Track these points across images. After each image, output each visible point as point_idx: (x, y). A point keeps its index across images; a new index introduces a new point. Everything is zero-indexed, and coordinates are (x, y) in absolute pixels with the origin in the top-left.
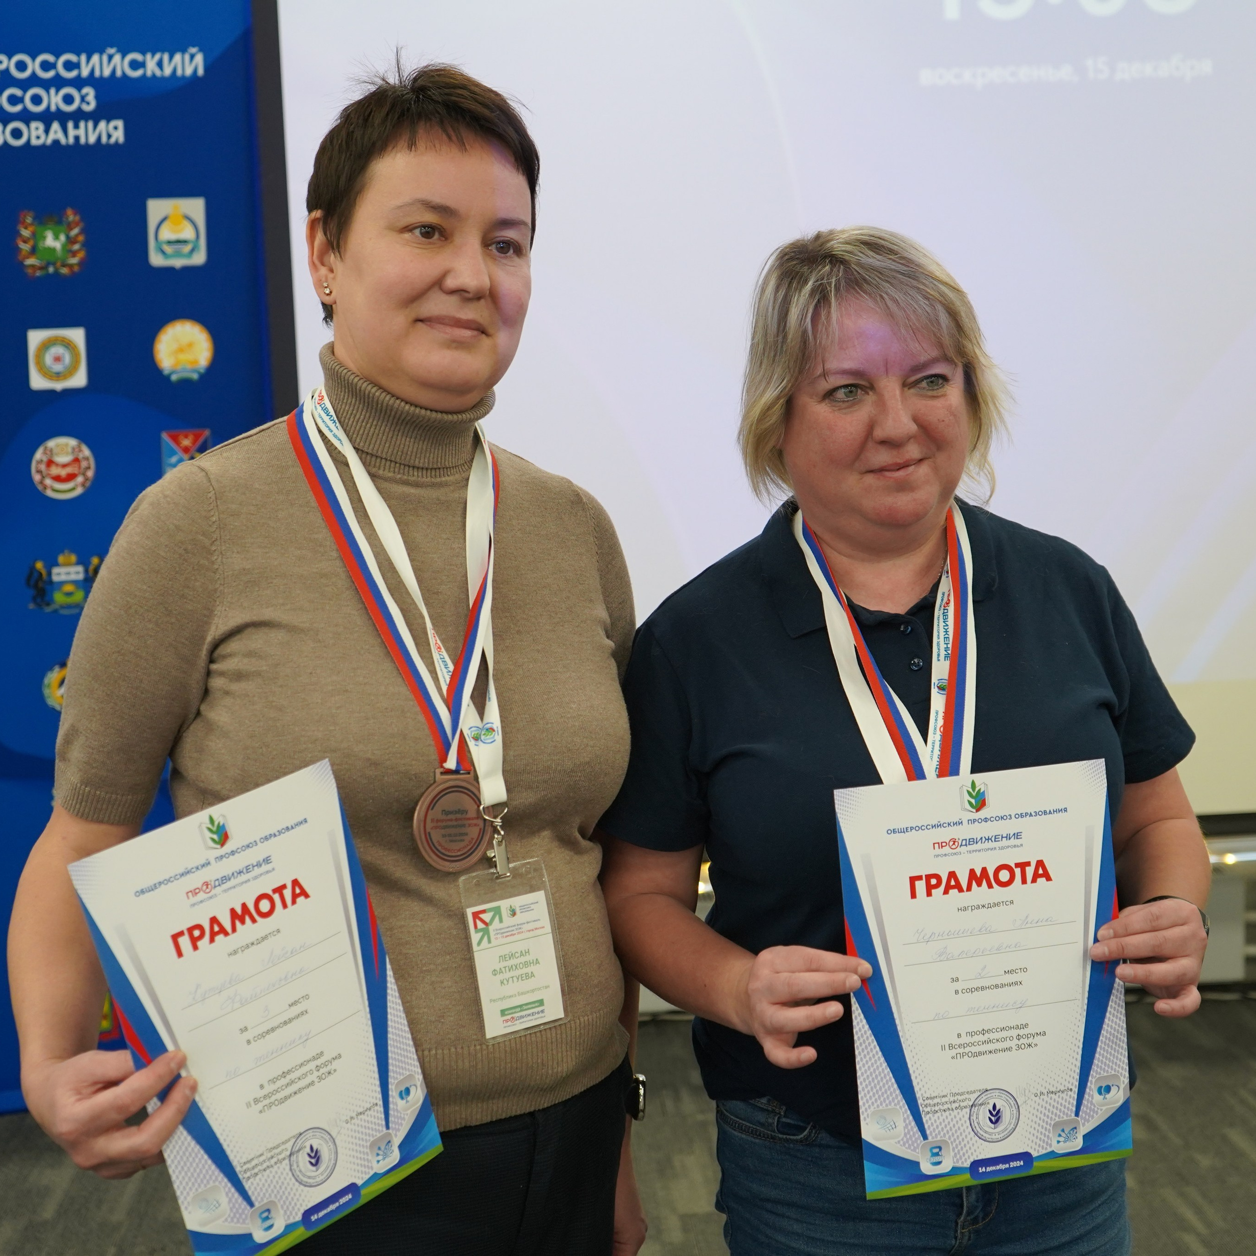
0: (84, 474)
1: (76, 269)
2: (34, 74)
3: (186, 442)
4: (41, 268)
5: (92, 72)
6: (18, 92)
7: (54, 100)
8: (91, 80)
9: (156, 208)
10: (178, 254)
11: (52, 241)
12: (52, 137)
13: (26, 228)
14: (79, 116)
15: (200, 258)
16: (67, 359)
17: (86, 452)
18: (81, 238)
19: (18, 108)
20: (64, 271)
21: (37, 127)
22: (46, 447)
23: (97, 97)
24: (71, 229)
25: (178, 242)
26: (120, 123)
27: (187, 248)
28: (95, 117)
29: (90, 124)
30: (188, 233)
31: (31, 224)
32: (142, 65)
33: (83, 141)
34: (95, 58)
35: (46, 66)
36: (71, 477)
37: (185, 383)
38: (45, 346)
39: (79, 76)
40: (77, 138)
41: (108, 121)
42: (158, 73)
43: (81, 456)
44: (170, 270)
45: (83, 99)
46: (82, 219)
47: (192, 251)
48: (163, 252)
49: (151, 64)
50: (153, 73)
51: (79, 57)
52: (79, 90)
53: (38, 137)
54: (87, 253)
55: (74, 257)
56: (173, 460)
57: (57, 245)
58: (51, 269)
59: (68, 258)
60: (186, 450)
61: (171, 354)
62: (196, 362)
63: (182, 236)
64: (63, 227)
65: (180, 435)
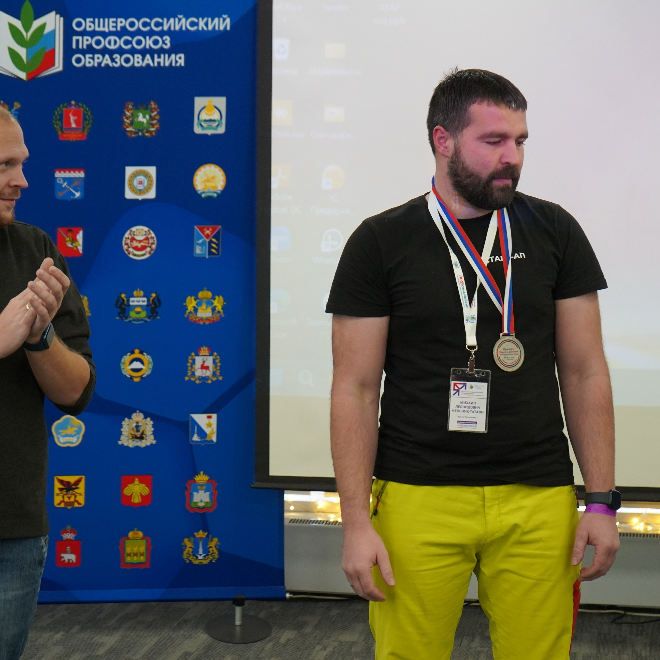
0: (150, 247)
2: (139, 29)
3: (208, 232)
4: (135, 133)
5: (170, 28)
7: (148, 42)
8: (169, 32)
9: (199, 102)
10: (210, 127)
11: (142, 118)
12: (146, 62)
13: (128, 112)
14: (161, 51)
15: (222, 130)
16: (146, 183)
17: (153, 235)
18: (157, 117)
19: (129, 47)
20: (147, 134)
21: (138, 57)
22: (131, 231)
23: (171, 42)
24: (152, 112)
25: (211, 120)
26: (182, 56)
27: (215, 125)
28: (169, 52)
29: (167, 56)
30: (216, 116)
31: (131, 109)
32: (197, 24)
33: (162, 64)
34: (172, 20)
35: (145, 24)
36: (143, 248)
37: (209, 198)
38: (135, 175)
39: (163, 30)
40: (159, 63)
41: (176, 54)
42: (205, 28)
43: (149, 237)
44: (205, 136)
45: (164, 42)
46: (159, 107)
47: (217, 126)
48: (202, 126)
49: (202, 24)
50: (203, 28)
51: (163, 20)
52: (162, 37)
53: (138, 62)
54: (160, 125)
55: (153, 127)
56: (200, 241)
57: (145, 121)
58: (140, 134)
59: (150, 128)
60: (207, 236)
61: (202, 182)
62: (216, 187)
63: (213, 118)
64: (148, 111)
65: (204, 228)
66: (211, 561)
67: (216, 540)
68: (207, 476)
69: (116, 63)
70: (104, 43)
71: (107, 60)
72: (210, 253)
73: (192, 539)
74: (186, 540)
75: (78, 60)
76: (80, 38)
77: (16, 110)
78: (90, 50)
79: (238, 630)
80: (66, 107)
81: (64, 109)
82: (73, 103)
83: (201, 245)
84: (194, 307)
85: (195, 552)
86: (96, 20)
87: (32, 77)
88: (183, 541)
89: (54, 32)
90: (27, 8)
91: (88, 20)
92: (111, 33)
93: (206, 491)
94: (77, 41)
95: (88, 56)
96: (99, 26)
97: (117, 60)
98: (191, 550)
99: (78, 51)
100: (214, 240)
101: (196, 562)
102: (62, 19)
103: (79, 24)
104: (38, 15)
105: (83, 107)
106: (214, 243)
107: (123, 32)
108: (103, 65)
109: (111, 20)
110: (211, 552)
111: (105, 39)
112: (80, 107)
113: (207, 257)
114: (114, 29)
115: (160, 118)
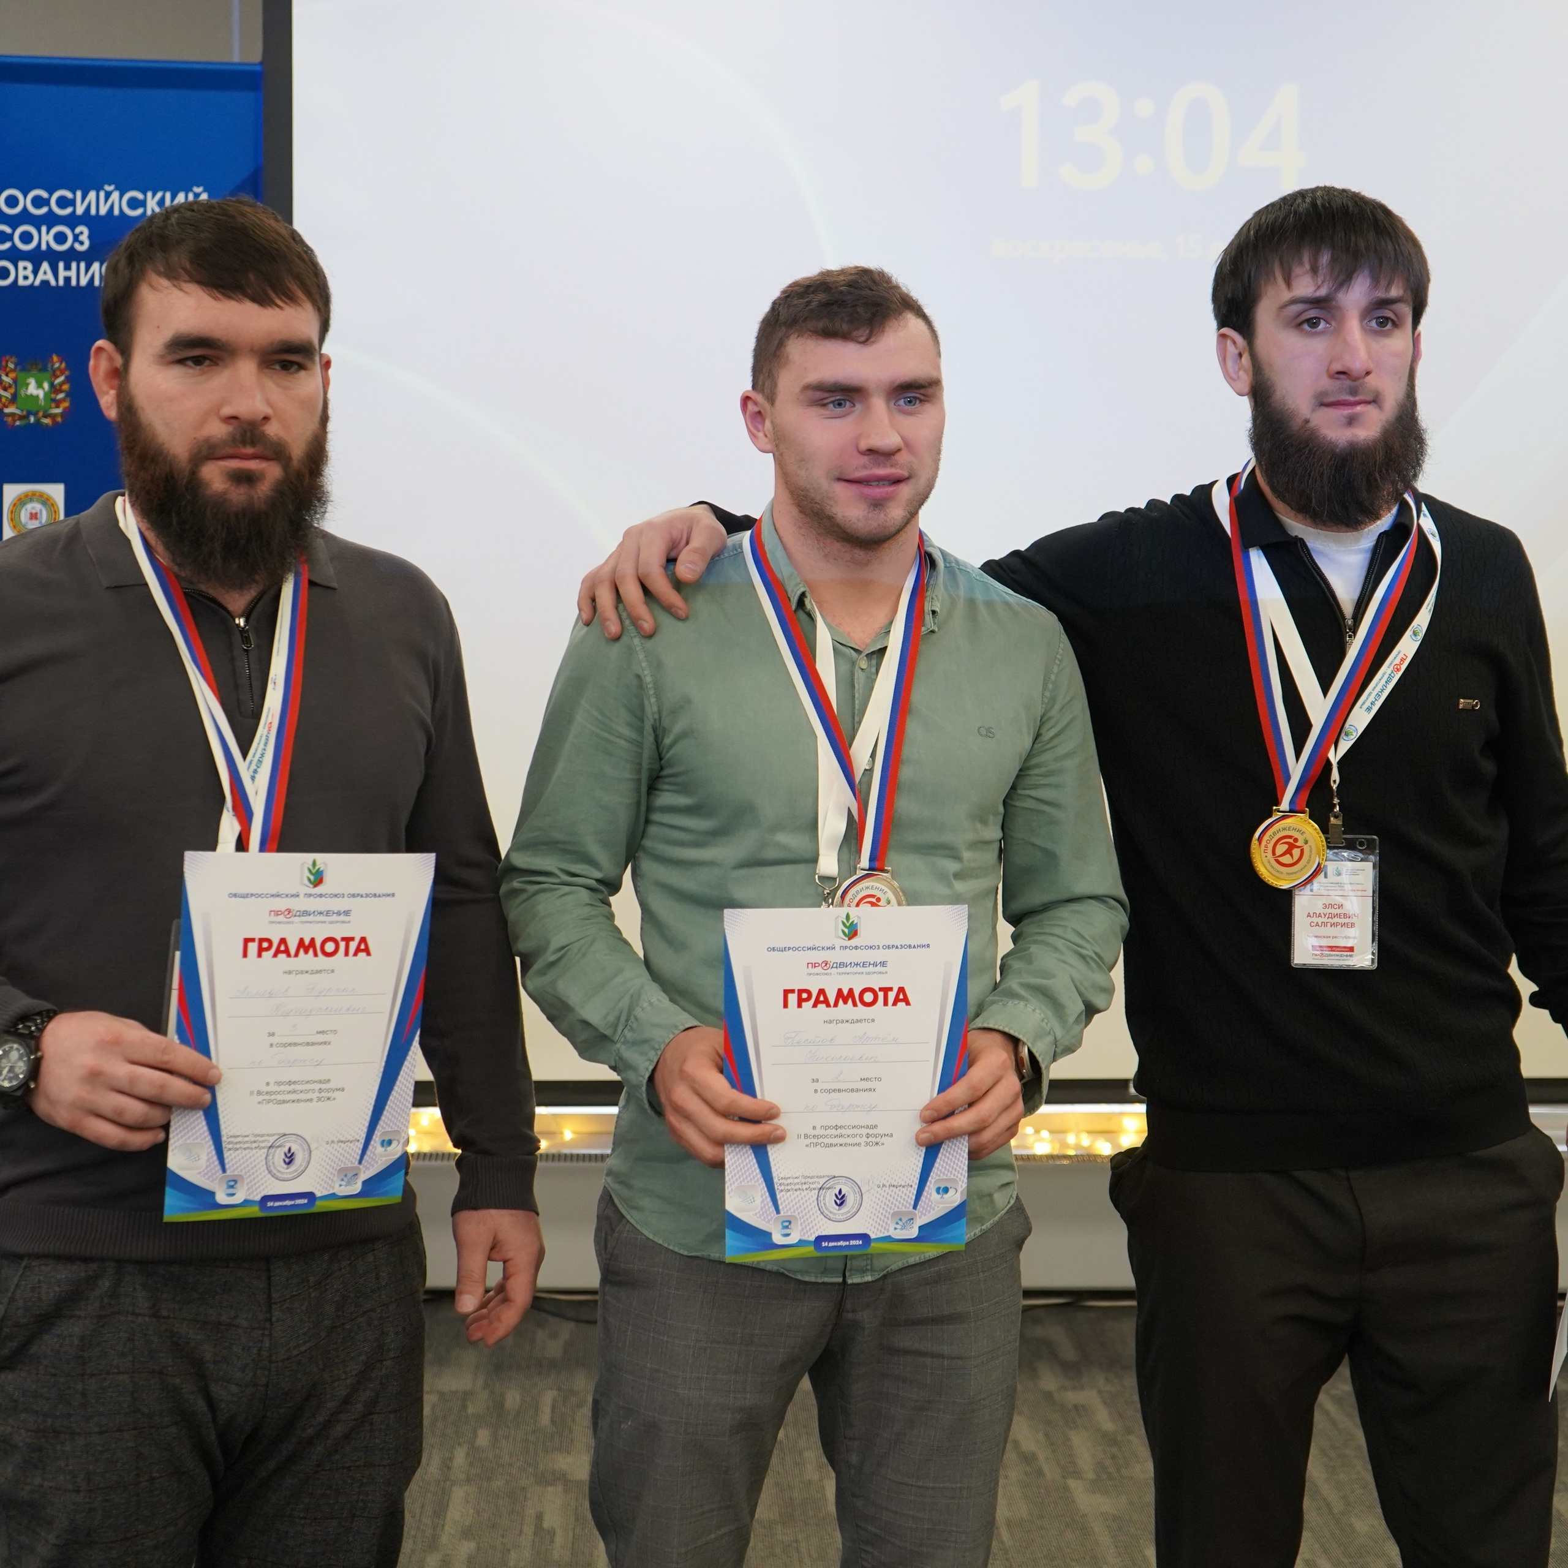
2: (26, 210)
4: (21, 418)
5: (88, 210)
6: (7, 229)
7: (46, 238)
8: (86, 219)
11: (35, 389)
12: (41, 277)
13: (7, 375)
14: (71, 256)
16: (43, 517)
18: (66, 387)
19: (7, 246)
20: (46, 421)
21: (25, 268)
23: (90, 237)
24: (56, 376)
28: (88, 258)
29: (83, 265)
31: (12, 371)
32: (143, 204)
33: (74, 282)
34: (92, 195)
35: (38, 202)
38: (21, 501)
39: (73, 213)
40: (68, 280)
45: (76, 238)
46: (68, 367)
49: (152, 203)
51: (74, 194)
52: (73, 230)
53: (26, 277)
54: (71, 403)
55: (57, 406)
57: (41, 393)
58: (32, 419)
59: (51, 408)
64: (47, 375)
115: (71, 388)
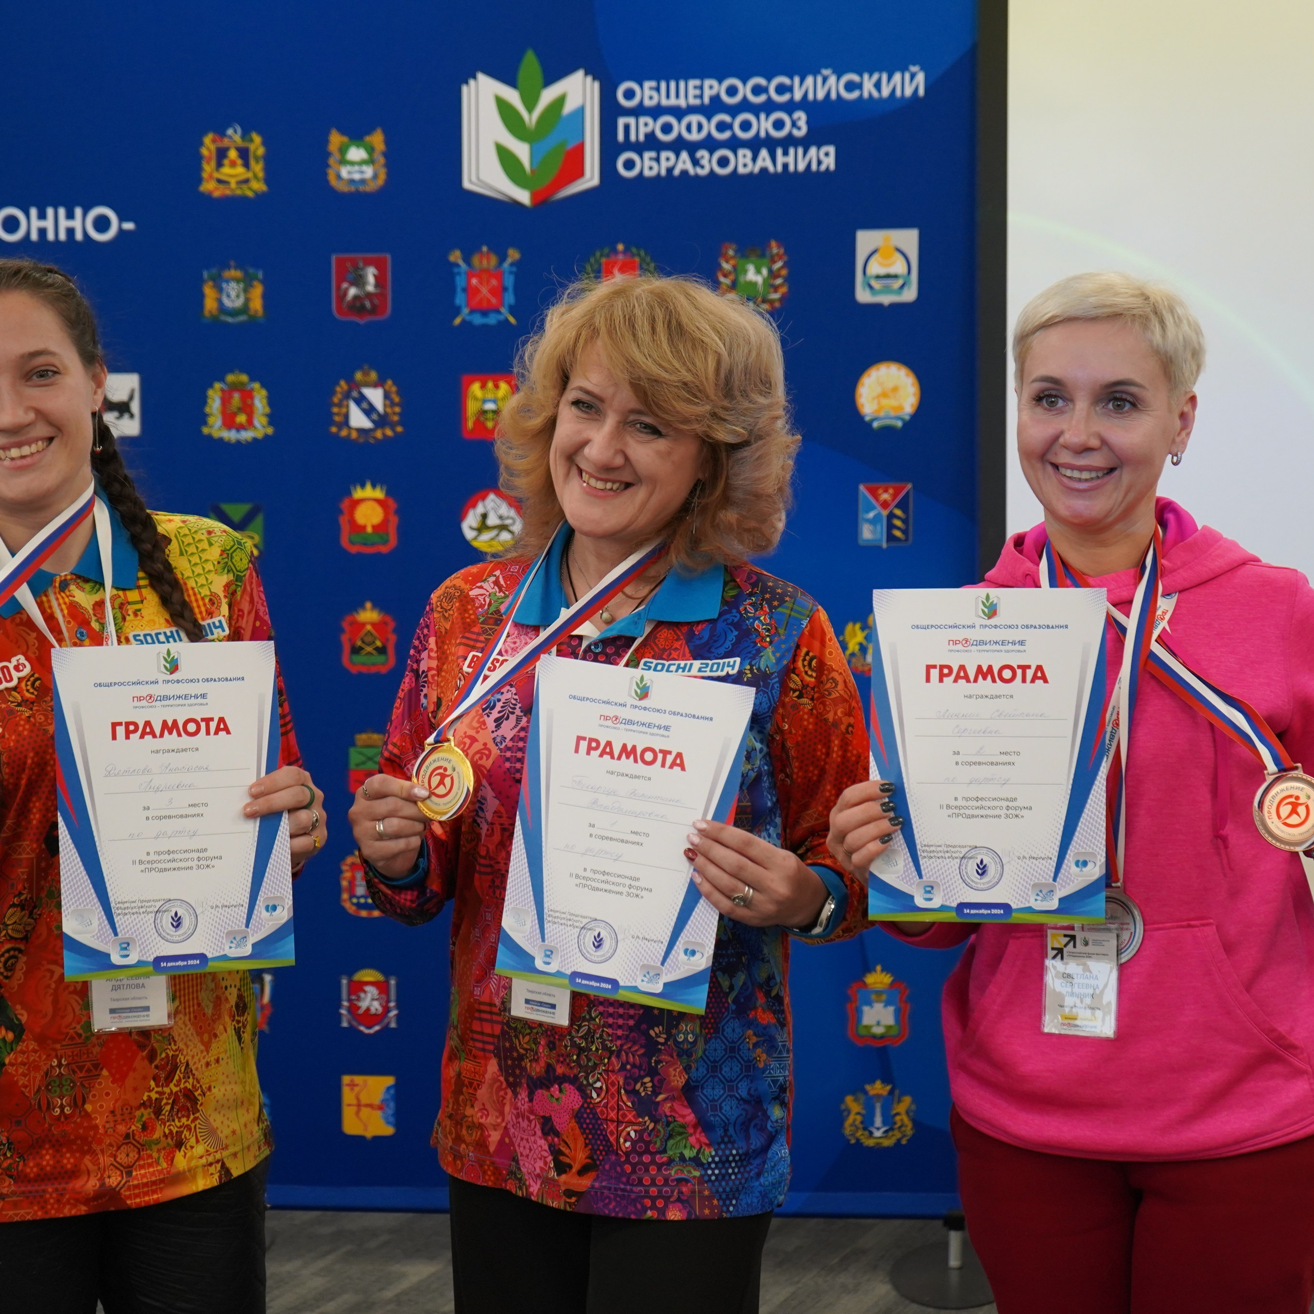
1: (777, 305)
2: (745, 99)
3: (885, 496)
5: (806, 95)
6: (727, 118)
7: (764, 125)
8: (804, 104)
9: (866, 240)
10: (887, 290)
11: (754, 275)
12: (760, 164)
13: (727, 262)
14: (789, 142)
15: (910, 295)
18: (784, 272)
19: (727, 135)
20: (765, 307)
21: (744, 155)
23: (808, 122)
24: (773, 262)
25: (888, 276)
26: (831, 149)
27: (897, 284)
28: (806, 143)
29: (800, 151)
30: (899, 267)
31: (732, 258)
32: (859, 86)
33: (791, 168)
34: (809, 80)
35: (757, 90)
37: (888, 430)
39: (792, 99)
40: (785, 166)
41: (819, 147)
42: (875, 94)
45: (794, 124)
46: (788, 251)
47: (902, 286)
48: (871, 287)
49: (868, 85)
50: (870, 95)
51: (792, 80)
52: (790, 115)
53: (745, 165)
54: (790, 288)
55: (776, 292)
56: (871, 515)
57: (759, 279)
59: (769, 293)
60: (885, 505)
61: (874, 399)
62: (901, 408)
63: (892, 270)
64: (766, 261)
65: (878, 488)
66: (899, 1140)
67: (907, 1100)
68: (889, 975)
69: (702, 167)
70: (679, 128)
71: (684, 163)
72: (891, 538)
73: (862, 1097)
74: (849, 1099)
75: (629, 165)
76: (631, 121)
77: (512, 265)
78: (652, 143)
79: (954, 1278)
80: (608, 255)
81: (603, 260)
82: (620, 247)
83: (873, 522)
84: (861, 644)
85: (867, 1123)
86: (663, 85)
87: (541, 199)
88: (842, 1101)
89: (581, 111)
90: (530, 64)
91: (648, 84)
92: (691, 110)
93: (887, 1004)
94: (627, 128)
95: (647, 155)
96: (668, 96)
97: (705, 162)
98: (859, 1118)
99: (628, 145)
100: (898, 512)
101: (870, 1143)
102: (597, 85)
103: (629, 94)
104: (551, 78)
105: (639, 255)
106: (898, 518)
107: (714, 106)
108: (677, 172)
109: (693, 83)
110: (899, 1124)
111: (679, 120)
112: (633, 255)
113: (885, 545)
114: (697, 102)
115: (789, 274)
